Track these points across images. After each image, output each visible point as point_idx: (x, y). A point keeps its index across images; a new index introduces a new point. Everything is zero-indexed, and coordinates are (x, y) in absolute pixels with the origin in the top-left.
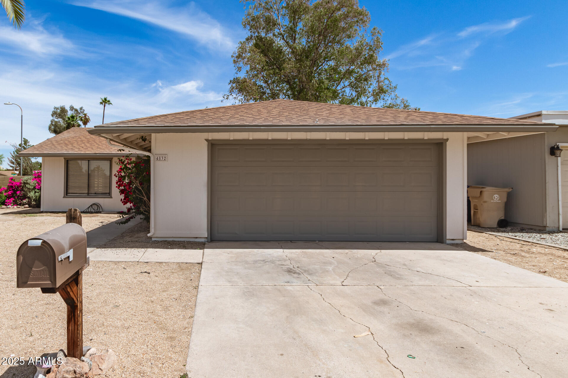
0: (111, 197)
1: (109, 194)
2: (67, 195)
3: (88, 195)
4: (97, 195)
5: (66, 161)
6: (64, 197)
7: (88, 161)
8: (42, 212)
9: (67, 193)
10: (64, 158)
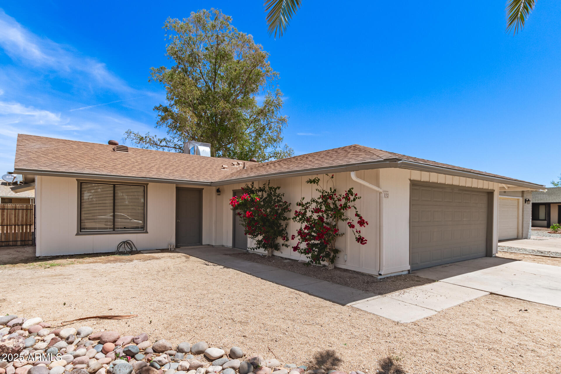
0: (147, 232)
1: (142, 228)
2: (81, 232)
3: (114, 231)
4: (125, 230)
5: (80, 184)
6: (77, 235)
7: (113, 185)
8: (37, 259)
9: (81, 230)
10: (77, 180)
